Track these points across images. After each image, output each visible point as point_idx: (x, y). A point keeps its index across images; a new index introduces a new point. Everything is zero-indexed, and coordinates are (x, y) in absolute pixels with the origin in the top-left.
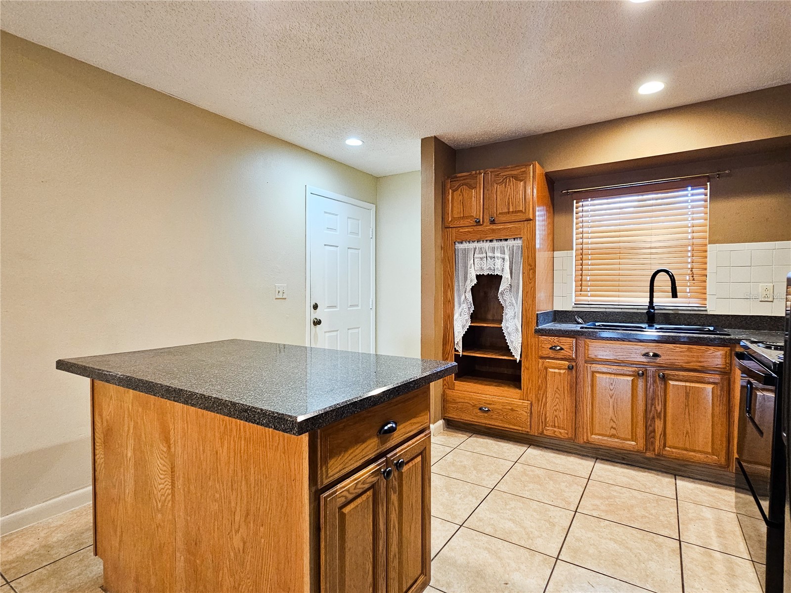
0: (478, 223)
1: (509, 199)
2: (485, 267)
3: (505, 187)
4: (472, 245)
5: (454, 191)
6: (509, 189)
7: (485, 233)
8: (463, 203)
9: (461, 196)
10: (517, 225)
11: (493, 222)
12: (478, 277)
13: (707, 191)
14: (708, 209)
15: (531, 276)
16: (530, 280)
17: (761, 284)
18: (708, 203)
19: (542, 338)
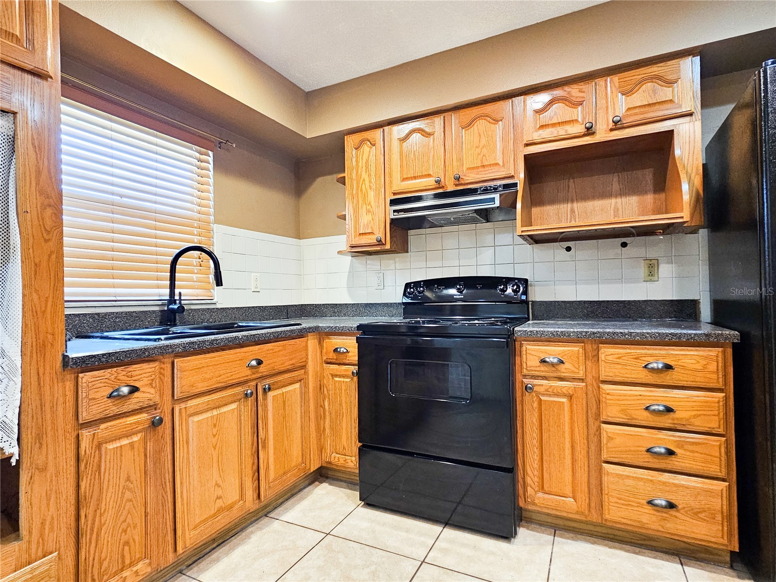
13: (211, 159)
14: (211, 181)
15: (49, 223)
16: (48, 232)
17: (253, 274)
18: (211, 173)
19: (86, 378)
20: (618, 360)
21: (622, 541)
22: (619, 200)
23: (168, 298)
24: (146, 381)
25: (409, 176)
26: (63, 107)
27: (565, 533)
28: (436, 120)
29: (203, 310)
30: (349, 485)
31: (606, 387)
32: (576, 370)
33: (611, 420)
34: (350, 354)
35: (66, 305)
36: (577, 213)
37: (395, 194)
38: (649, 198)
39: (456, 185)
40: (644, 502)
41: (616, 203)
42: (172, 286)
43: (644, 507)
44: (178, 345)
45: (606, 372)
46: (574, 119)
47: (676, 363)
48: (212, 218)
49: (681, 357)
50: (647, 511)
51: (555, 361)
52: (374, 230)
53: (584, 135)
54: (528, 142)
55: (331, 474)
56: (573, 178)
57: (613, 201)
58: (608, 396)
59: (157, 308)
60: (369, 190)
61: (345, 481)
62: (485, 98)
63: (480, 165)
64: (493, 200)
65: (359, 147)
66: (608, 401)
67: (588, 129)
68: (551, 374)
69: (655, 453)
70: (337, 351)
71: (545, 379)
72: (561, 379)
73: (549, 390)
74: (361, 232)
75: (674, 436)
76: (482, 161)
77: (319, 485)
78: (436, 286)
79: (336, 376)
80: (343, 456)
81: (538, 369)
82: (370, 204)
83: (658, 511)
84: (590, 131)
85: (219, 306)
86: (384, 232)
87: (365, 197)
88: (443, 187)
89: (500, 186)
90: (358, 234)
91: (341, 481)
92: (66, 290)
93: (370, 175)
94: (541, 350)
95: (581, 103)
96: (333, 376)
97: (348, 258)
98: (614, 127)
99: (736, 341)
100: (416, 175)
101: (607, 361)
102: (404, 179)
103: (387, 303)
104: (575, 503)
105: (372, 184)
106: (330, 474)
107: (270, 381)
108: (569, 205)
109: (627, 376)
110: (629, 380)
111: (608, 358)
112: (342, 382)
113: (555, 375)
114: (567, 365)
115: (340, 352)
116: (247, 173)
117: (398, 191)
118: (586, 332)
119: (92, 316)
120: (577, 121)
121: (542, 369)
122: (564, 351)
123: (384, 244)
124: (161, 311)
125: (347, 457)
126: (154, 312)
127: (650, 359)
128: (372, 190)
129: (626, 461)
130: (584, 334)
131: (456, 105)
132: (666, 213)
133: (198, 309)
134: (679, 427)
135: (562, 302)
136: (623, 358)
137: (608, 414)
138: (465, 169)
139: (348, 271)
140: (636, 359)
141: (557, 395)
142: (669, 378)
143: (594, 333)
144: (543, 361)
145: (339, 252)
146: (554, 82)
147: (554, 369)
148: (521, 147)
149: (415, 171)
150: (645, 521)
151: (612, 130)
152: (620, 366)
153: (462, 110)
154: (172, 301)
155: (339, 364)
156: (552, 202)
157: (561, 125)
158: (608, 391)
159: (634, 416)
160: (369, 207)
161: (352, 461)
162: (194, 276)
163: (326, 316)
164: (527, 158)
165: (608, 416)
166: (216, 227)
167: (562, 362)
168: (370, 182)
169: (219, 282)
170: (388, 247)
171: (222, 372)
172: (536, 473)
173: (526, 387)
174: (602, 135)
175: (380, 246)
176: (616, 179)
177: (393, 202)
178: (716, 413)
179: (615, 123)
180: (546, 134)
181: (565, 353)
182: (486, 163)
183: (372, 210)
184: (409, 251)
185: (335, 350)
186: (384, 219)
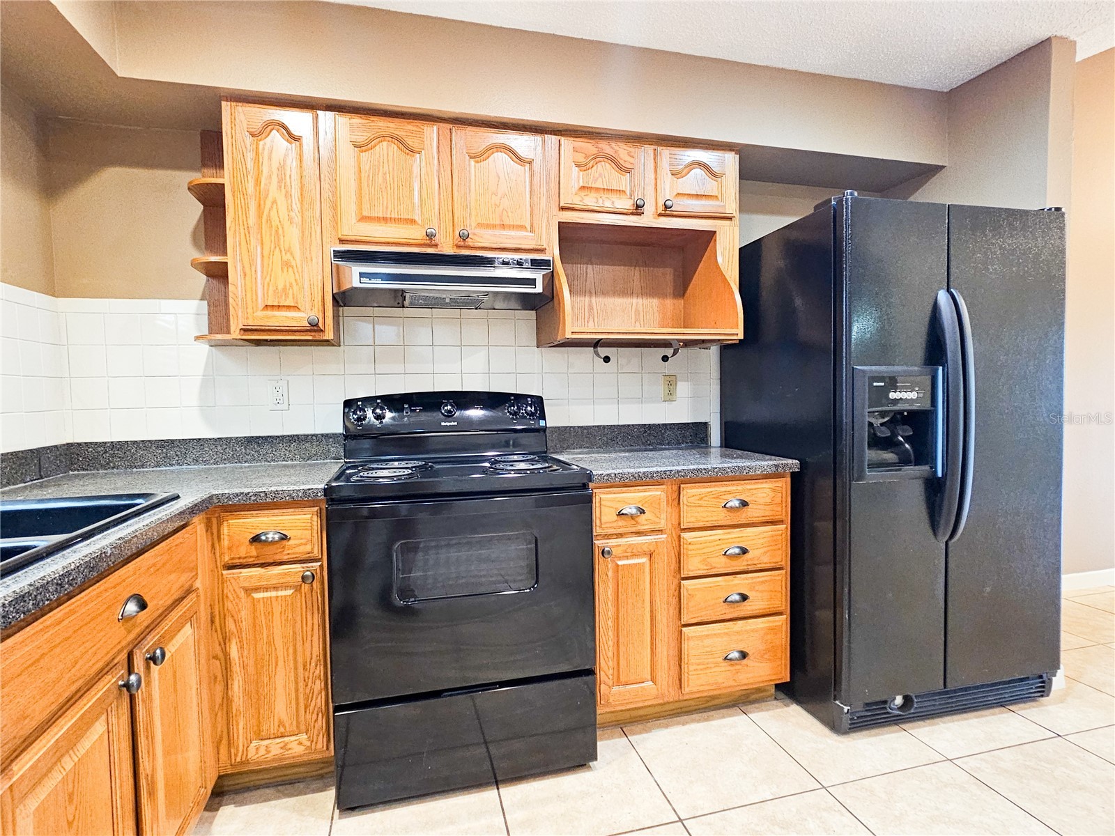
20: (700, 502)
21: (689, 712)
22: (640, 300)
25: (374, 214)
27: (633, 728)
28: (425, 131)
30: (280, 788)
31: (685, 535)
32: (657, 520)
33: (692, 574)
34: (291, 542)
36: (595, 310)
37: (342, 241)
38: (669, 302)
39: (459, 247)
40: (721, 659)
41: (637, 303)
43: (721, 665)
45: (689, 519)
46: (621, 189)
47: (752, 498)
49: (755, 492)
50: (723, 669)
51: (634, 511)
52: (299, 301)
53: (632, 214)
54: (566, 205)
55: (230, 783)
57: (634, 301)
58: (689, 546)
60: (286, 224)
61: (267, 786)
62: (505, 121)
63: (497, 223)
64: (532, 282)
65: (261, 133)
66: (690, 553)
67: (638, 207)
68: (630, 529)
69: (731, 602)
70: (261, 541)
71: (620, 536)
72: (639, 533)
73: (628, 551)
74: (270, 303)
75: (747, 579)
76: (501, 216)
77: (214, 817)
78: (406, 406)
79: (257, 589)
80: (278, 740)
81: (615, 525)
82: (289, 250)
83: (732, 665)
84: (638, 209)
86: (321, 308)
87: (277, 235)
88: (436, 245)
89: (526, 260)
90: (261, 306)
91: (257, 788)
93: (288, 195)
94: (618, 499)
95: (629, 171)
96: (249, 591)
97: (204, 348)
98: (663, 212)
99: (797, 470)
100: (389, 216)
101: (689, 504)
102: (363, 219)
103: (297, 436)
104: (654, 686)
105: (292, 214)
106: (228, 786)
107: (154, 637)
108: (587, 299)
109: (707, 519)
110: (708, 524)
111: (690, 500)
112: (273, 600)
113: (634, 529)
114: (648, 515)
115: (266, 541)
117: (353, 238)
118: (671, 471)
120: (624, 192)
121: (620, 523)
122: (645, 498)
123: (322, 330)
125: (286, 739)
127: (729, 497)
128: (295, 226)
129: (705, 619)
130: (668, 473)
131: (459, 116)
132: (685, 327)
134: (751, 568)
135: (579, 427)
136: (705, 498)
137: (690, 567)
138: (474, 225)
140: (717, 498)
141: (634, 555)
142: (745, 515)
143: (678, 472)
144: (620, 514)
146: (597, 131)
147: (633, 522)
148: (555, 210)
149: (387, 208)
150: (720, 680)
151: (660, 215)
152: (702, 509)
153: (470, 128)
155: (263, 565)
157: (605, 192)
158: (689, 541)
159: (713, 565)
160: (287, 257)
161: (300, 744)
163: (142, 466)
164: (562, 226)
165: (689, 570)
167: (643, 512)
168: (290, 209)
170: (329, 335)
171: (77, 653)
172: (611, 663)
173: (603, 550)
174: (648, 220)
175: (313, 334)
176: (637, 274)
177: (341, 256)
178: (780, 546)
179: (666, 207)
181: (647, 500)
182: (507, 222)
183: (293, 263)
184: (342, 343)
185: (256, 539)
186: (320, 285)
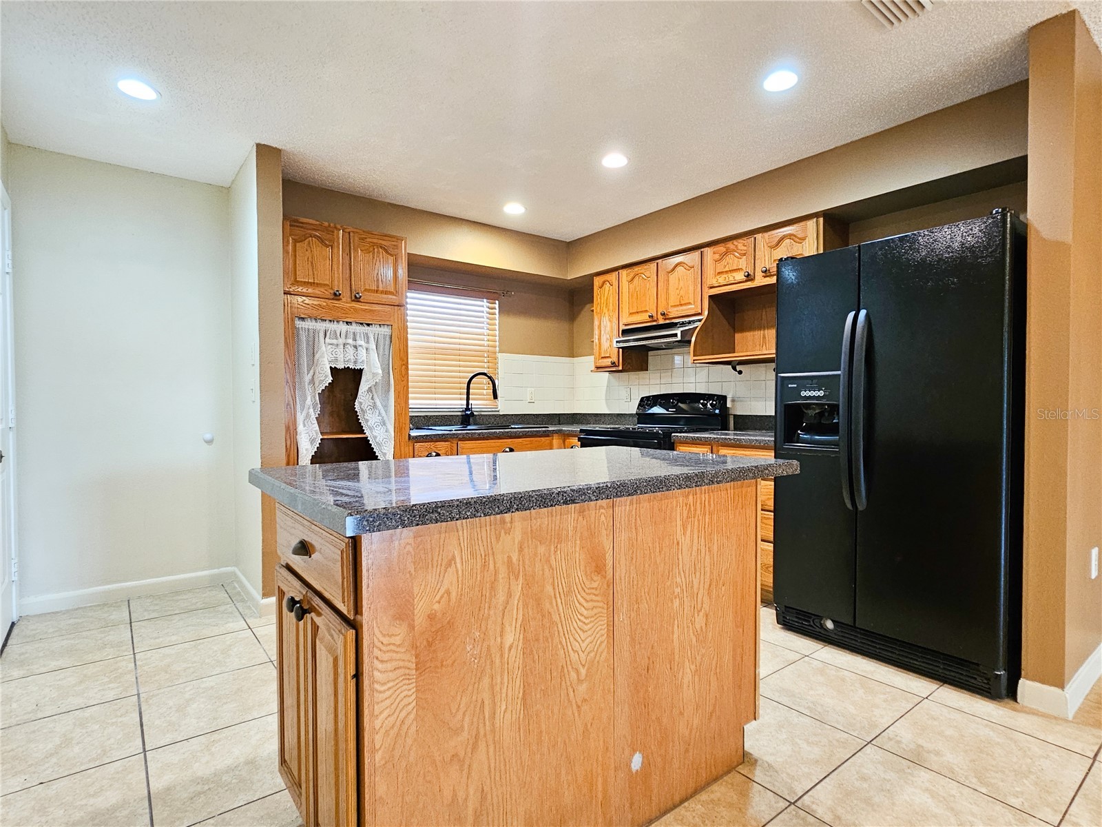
0: (336, 296)
1: (378, 274)
2: (341, 357)
3: (374, 258)
4: (321, 326)
5: (295, 241)
6: (378, 261)
7: (344, 312)
8: (312, 263)
9: (309, 251)
10: (387, 308)
11: (357, 299)
12: (334, 371)
13: (497, 306)
14: (497, 322)
15: (403, 373)
16: (403, 377)
17: (528, 389)
18: (497, 316)
19: (417, 445)
23: (465, 407)
24: (443, 451)
25: (634, 311)
26: (409, 294)
28: (651, 266)
29: (490, 415)
35: (410, 410)
37: (624, 324)
39: (664, 319)
42: (468, 399)
44: (460, 434)
46: (739, 268)
48: (497, 348)
52: (612, 354)
53: (746, 281)
54: (711, 286)
56: (765, 308)
59: (460, 414)
60: (608, 322)
63: (678, 304)
64: (675, 335)
65: (603, 286)
67: (746, 277)
74: (603, 356)
76: (680, 300)
78: (659, 400)
82: (608, 333)
84: (750, 278)
85: (501, 413)
86: (618, 357)
87: (605, 327)
88: (656, 320)
90: (601, 357)
92: (410, 401)
93: (609, 310)
95: (744, 255)
100: (638, 310)
102: (631, 314)
103: (628, 414)
116: (525, 311)
117: (627, 324)
119: (424, 417)
120: (741, 269)
123: (618, 365)
124: (462, 415)
126: (458, 416)
133: (486, 415)
138: (671, 306)
139: (606, 385)
145: (592, 371)
148: (707, 290)
149: (638, 307)
151: (763, 278)
154: (467, 409)
156: (751, 328)
157: (731, 272)
160: (608, 336)
162: (485, 391)
166: (499, 355)
168: (609, 315)
169: (495, 397)
170: (620, 368)
174: (759, 281)
175: (616, 367)
177: (625, 332)
179: (763, 272)
180: (721, 280)
182: (682, 302)
184: (649, 370)
186: (618, 347)
